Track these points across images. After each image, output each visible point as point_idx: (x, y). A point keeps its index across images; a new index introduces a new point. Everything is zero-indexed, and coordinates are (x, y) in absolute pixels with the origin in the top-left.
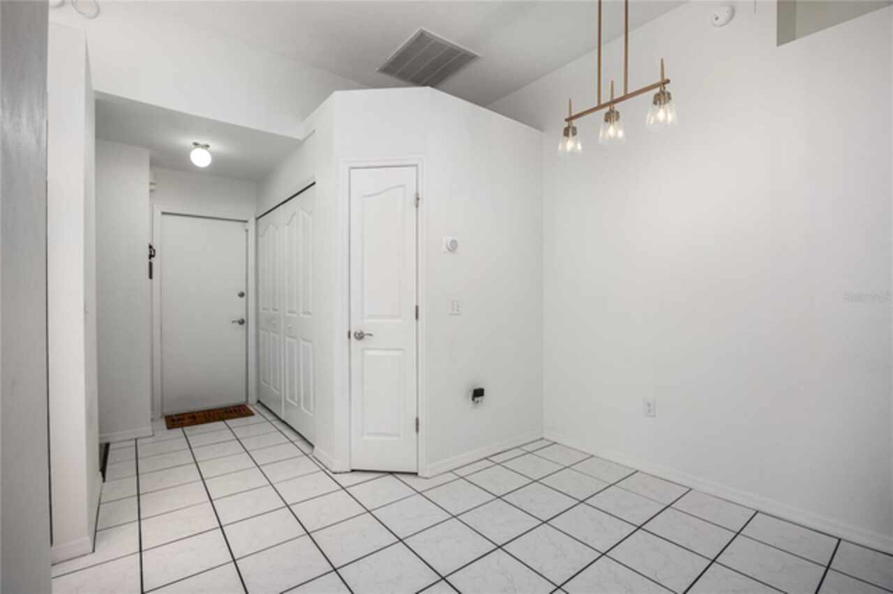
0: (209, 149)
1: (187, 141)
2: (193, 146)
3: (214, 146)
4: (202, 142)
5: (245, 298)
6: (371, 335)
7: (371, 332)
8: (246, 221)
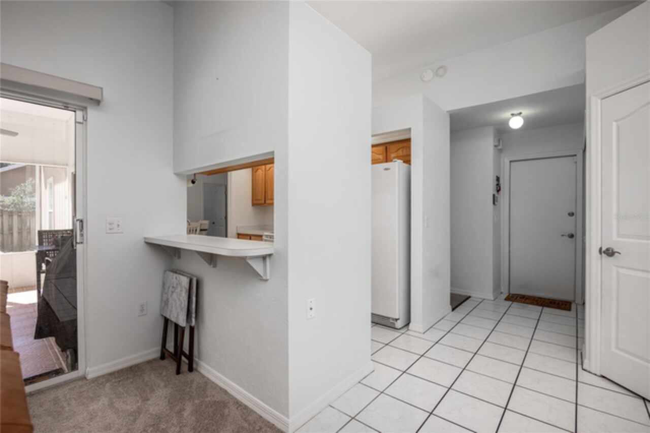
0: (522, 115)
1: (506, 115)
2: (511, 116)
3: (526, 112)
4: (516, 112)
5: (574, 217)
6: (620, 253)
7: (620, 251)
8: (575, 155)
